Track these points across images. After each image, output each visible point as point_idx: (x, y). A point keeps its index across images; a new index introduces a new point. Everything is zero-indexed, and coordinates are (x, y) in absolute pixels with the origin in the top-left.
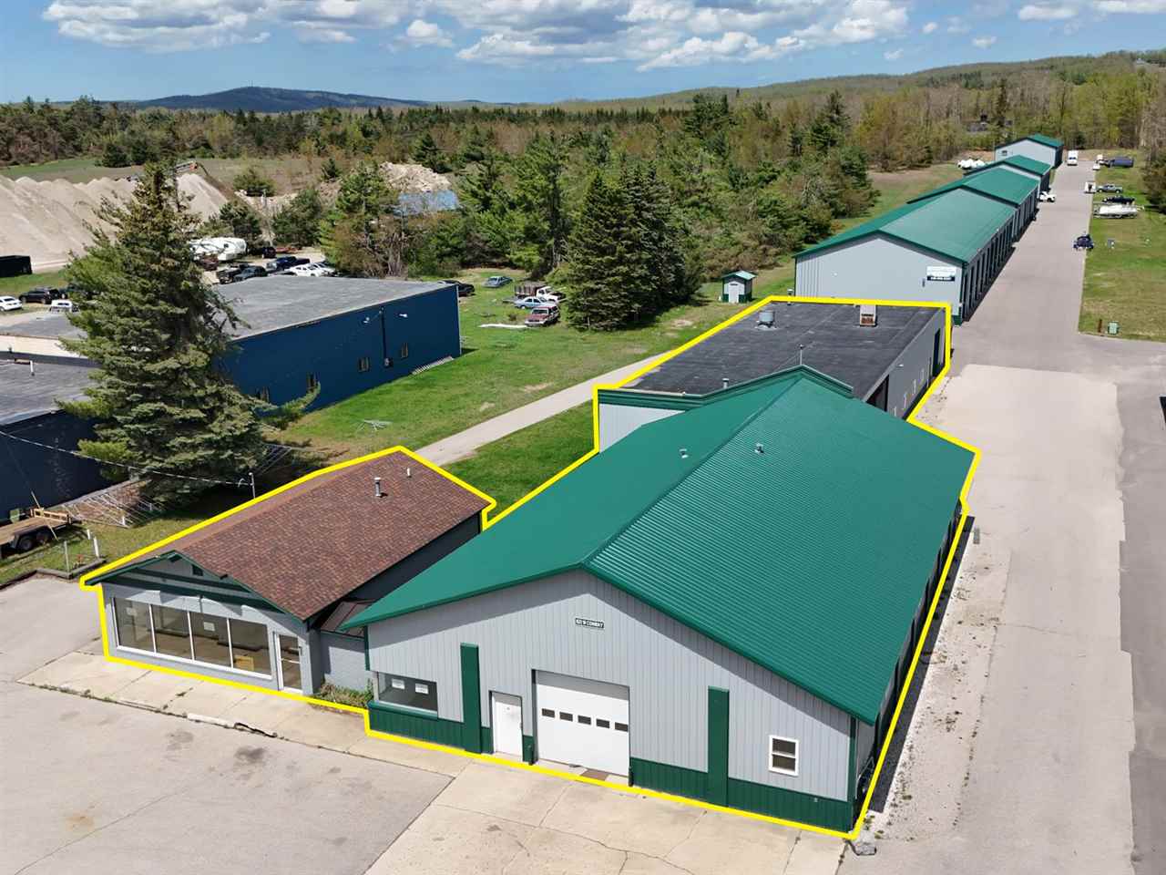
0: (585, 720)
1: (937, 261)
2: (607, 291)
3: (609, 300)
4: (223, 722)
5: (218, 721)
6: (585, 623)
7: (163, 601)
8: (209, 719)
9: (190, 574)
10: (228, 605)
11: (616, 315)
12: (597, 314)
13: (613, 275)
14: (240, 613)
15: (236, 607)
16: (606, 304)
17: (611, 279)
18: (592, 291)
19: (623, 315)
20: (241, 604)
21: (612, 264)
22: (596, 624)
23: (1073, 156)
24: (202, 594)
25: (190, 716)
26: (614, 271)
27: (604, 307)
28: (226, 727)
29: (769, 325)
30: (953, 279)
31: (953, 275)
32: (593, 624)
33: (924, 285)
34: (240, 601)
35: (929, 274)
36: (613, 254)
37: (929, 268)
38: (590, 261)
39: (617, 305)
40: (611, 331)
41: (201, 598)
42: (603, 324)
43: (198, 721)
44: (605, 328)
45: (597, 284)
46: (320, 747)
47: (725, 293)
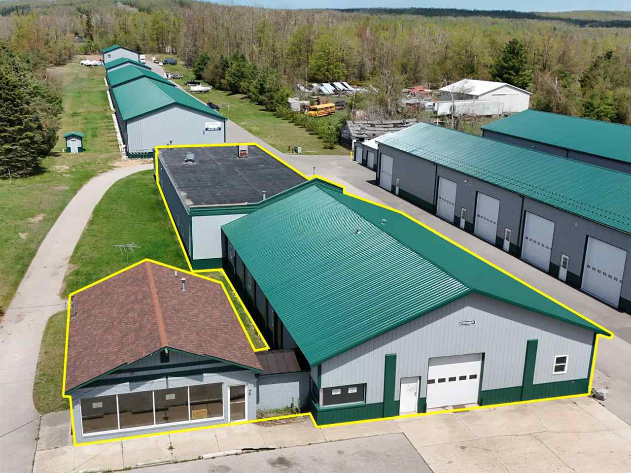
0: (452, 379)
1: (210, 119)
2: (21, 150)
3: (22, 156)
4: (234, 452)
5: (229, 452)
6: (464, 323)
7: (131, 390)
8: (221, 453)
9: (158, 363)
10: (190, 377)
11: (28, 166)
12: (15, 166)
13: (23, 139)
14: (201, 380)
15: (199, 376)
16: (22, 159)
17: (23, 141)
18: (9, 151)
19: (33, 165)
20: (202, 373)
21: (21, 131)
22: (471, 323)
23: (143, 58)
24: (167, 375)
25: (205, 456)
26: (24, 136)
27: (18, 161)
28: (237, 454)
29: (193, 161)
30: (220, 129)
31: (220, 126)
32: (469, 323)
33: (204, 134)
34: (200, 372)
35: (206, 127)
36: (21, 124)
37: (206, 124)
38: (6, 130)
39: (29, 159)
40: (26, 177)
41: (167, 378)
42: (20, 172)
43: (213, 458)
44: (22, 176)
45: (13, 145)
46: (310, 444)
47: (68, 146)
